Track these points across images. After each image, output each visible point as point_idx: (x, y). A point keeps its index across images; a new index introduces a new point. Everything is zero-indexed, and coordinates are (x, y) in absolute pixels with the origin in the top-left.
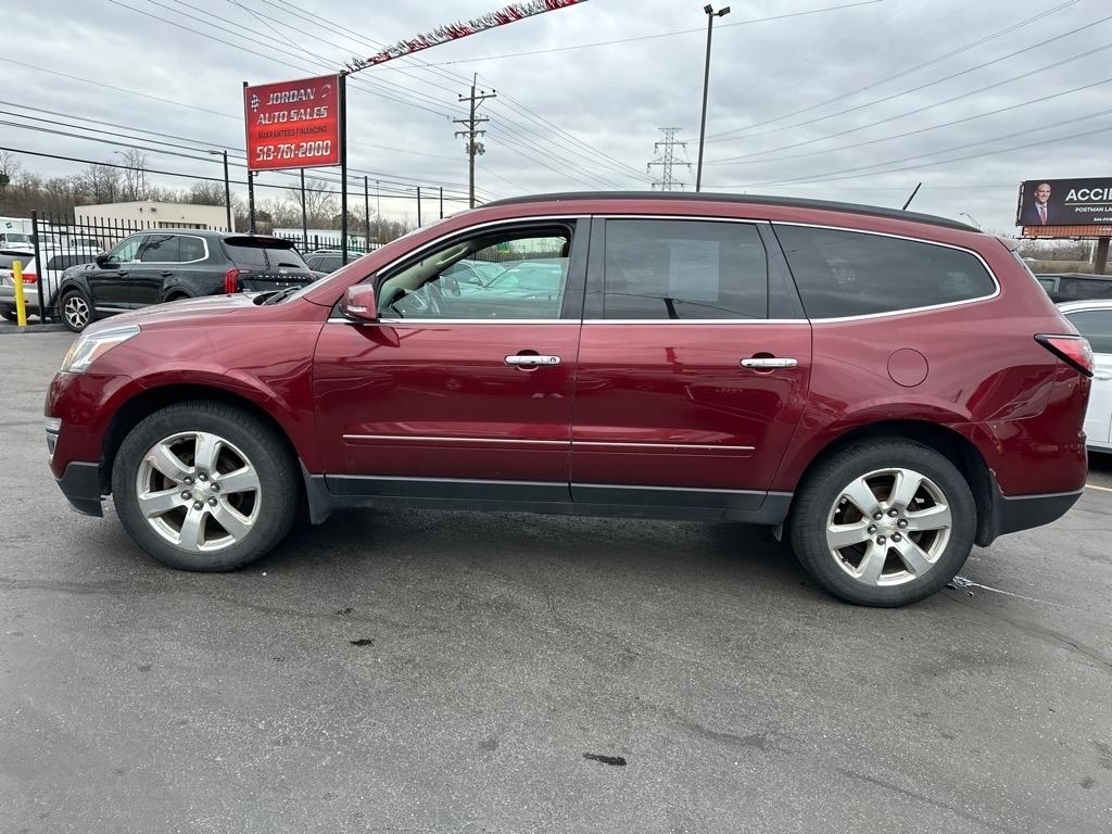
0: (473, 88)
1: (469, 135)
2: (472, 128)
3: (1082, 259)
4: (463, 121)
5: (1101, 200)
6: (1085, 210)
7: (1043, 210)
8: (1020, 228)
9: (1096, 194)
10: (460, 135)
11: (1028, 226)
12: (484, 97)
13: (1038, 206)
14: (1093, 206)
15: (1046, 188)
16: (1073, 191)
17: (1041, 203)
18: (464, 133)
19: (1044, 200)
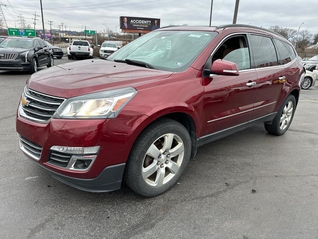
3: (130, 38)
5: (138, 23)
6: (135, 25)
7: (126, 25)
8: (121, 29)
9: (137, 22)
11: (123, 29)
13: (125, 24)
14: (137, 25)
15: (126, 19)
16: (132, 20)
17: (125, 23)
19: (126, 22)
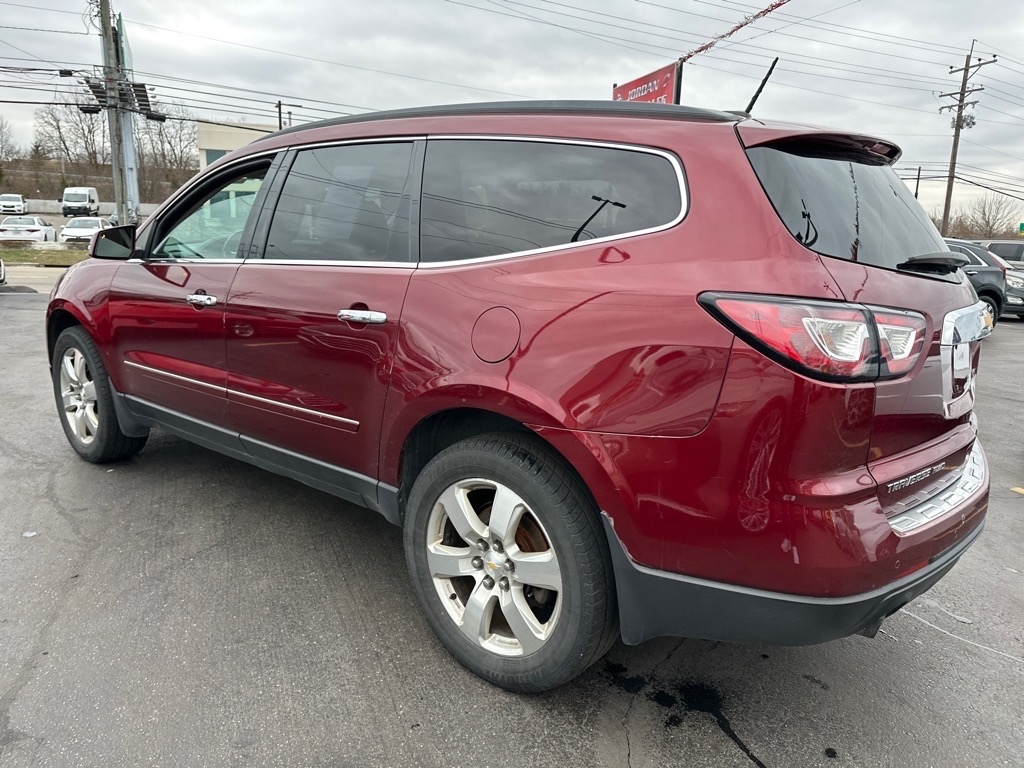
0: (969, 57)
1: (956, 108)
2: (961, 100)
4: (950, 95)
10: (946, 110)
12: (980, 65)
18: (950, 107)
